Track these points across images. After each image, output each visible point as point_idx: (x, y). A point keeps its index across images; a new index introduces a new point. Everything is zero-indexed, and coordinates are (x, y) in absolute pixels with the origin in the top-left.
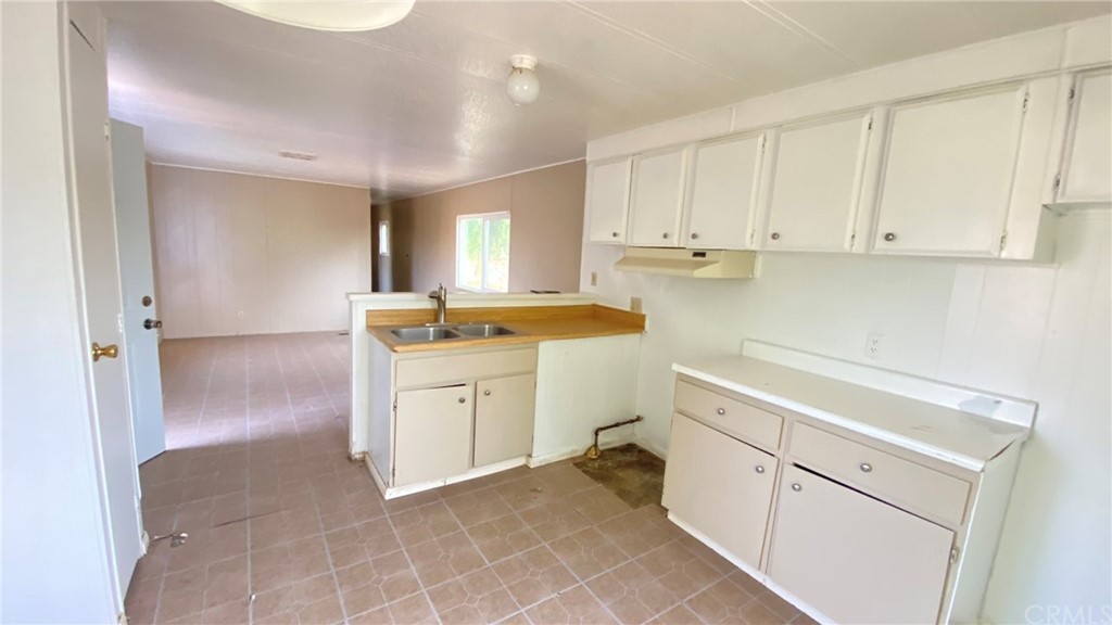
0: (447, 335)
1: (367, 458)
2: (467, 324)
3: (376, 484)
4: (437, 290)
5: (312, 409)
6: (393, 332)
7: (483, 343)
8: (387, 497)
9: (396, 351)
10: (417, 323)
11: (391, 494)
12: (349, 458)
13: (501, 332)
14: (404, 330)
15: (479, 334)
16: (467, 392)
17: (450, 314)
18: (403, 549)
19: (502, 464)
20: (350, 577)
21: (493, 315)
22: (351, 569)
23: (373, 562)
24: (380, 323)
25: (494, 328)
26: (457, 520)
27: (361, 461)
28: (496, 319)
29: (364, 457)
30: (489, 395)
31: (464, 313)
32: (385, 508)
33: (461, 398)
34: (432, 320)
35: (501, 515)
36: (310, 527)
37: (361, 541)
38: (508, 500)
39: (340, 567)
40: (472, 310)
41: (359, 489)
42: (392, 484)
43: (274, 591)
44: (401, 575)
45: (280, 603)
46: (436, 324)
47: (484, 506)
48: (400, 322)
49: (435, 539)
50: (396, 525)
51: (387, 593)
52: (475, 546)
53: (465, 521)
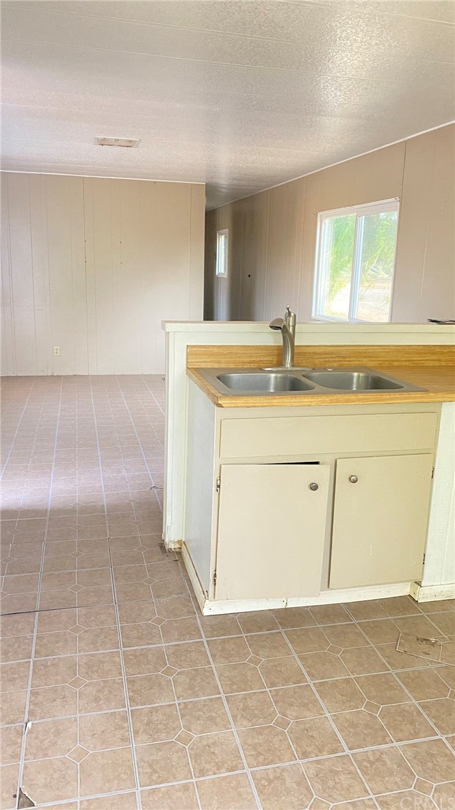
0: (294, 386)
1: (184, 550)
2: (325, 369)
3: (192, 590)
4: (283, 318)
5: (124, 473)
6: (219, 378)
7: (347, 401)
8: (206, 612)
9: (220, 406)
10: (252, 366)
11: (211, 608)
12: (162, 546)
13: (377, 384)
14: (234, 376)
15: (340, 385)
16: (321, 474)
17: (299, 354)
18: (223, 696)
19: (373, 590)
20: (149, 722)
21: (365, 357)
22: (151, 711)
23: (181, 707)
24: (204, 364)
25: (367, 377)
26: (301, 666)
27: (177, 552)
28: (371, 364)
29: (180, 548)
30: (355, 482)
31: (320, 354)
32: (200, 626)
33: (313, 484)
34: (274, 362)
35: (369, 672)
36: (106, 637)
37: (168, 672)
38: (380, 649)
39: (137, 705)
40: (333, 348)
41: (170, 594)
42: (213, 595)
43: (54, 722)
44: (216, 738)
45: (59, 742)
46: (280, 369)
47: (343, 652)
48: (230, 363)
49: (267, 690)
50: (215, 656)
51: (196, 761)
52: (328, 715)
53: (313, 671)
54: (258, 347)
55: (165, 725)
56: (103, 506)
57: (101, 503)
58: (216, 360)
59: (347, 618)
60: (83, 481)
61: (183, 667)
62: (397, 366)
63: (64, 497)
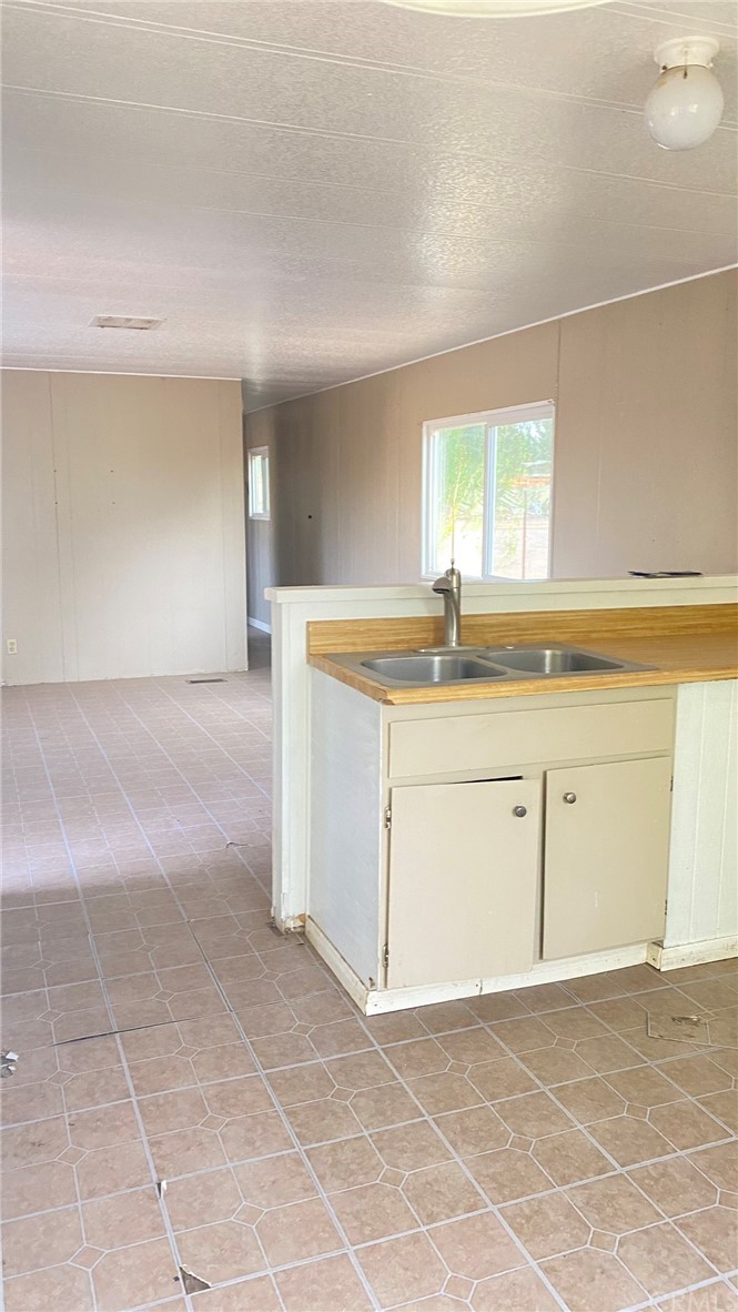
0: (469, 671)
1: (310, 926)
2: (503, 647)
3: (338, 983)
4: (443, 574)
5: (178, 827)
6: (363, 664)
8: (370, 1010)
9: (387, 703)
10: (401, 647)
11: (377, 1004)
12: (273, 926)
13: (579, 664)
14: (383, 661)
15: (532, 667)
16: (528, 793)
17: (470, 627)
18: (428, 1118)
19: (597, 959)
20: (335, 1164)
21: (553, 628)
22: (334, 1148)
23: (374, 1138)
24: (333, 647)
25: (565, 656)
26: (526, 1069)
27: (299, 933)
28: (561, 638)
29: (303, 927)
30: (572, 802)
31: (492, 626)
32: (366, 1031)
33: (518, 807)
34: (431, 641)
35: (620, 1067)
36: (233, 1058)
37: (339, 1095)
38: (627, 1036)
39: (311, 1143)
40: (509, 618)
41: (308, 991)
42: (383, 983)
43: (198, 1177)
44: (436, 1172)
45: (216, 1201)
46: (441, 649)
47: (578, 1045)
48: (370, 644)
49: (488, 1104)
50: (400, 1068)
51: (418, 1204)
52: (580, 1127)
53: (543, 1073)
54: (407, 620)
55: (359, 1164)
56: (162, 877)
57: (159, 873)
58: (350, 641)
59: (569, 1000)
60: (118, 843)
61: (360, 1087)
62: (597, 639)
63: (96, 868)
